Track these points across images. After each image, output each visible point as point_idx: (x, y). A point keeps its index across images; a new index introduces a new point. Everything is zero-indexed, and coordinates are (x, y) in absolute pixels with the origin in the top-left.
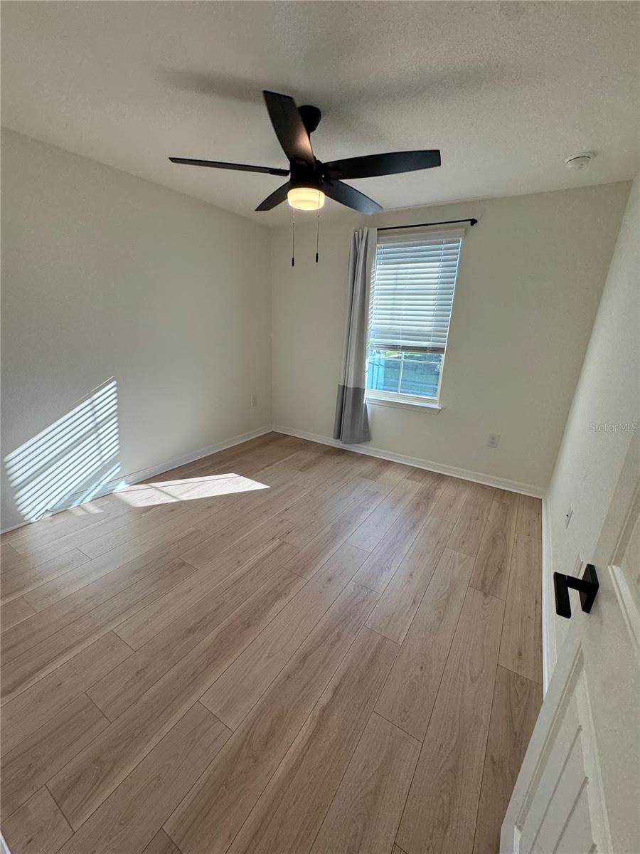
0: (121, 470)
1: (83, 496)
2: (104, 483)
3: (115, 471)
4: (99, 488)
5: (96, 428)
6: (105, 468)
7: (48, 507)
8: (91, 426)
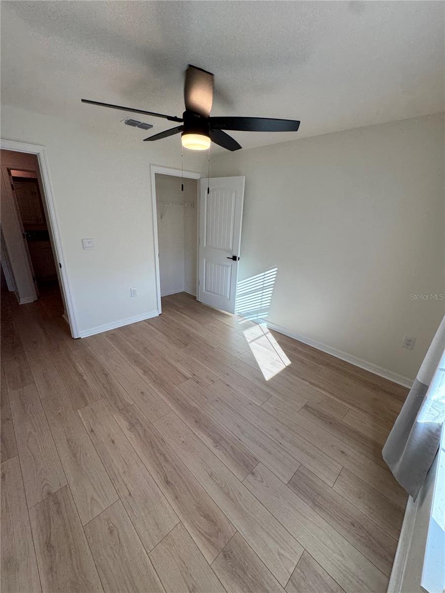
0: (267, 317)
1: (249, 317)
2: (259, 317)
3: (264, 316)
4: (256, 318)
5: (263, 289)
6: (261, 311)
7: (240, 311)
8: (262, 286)
